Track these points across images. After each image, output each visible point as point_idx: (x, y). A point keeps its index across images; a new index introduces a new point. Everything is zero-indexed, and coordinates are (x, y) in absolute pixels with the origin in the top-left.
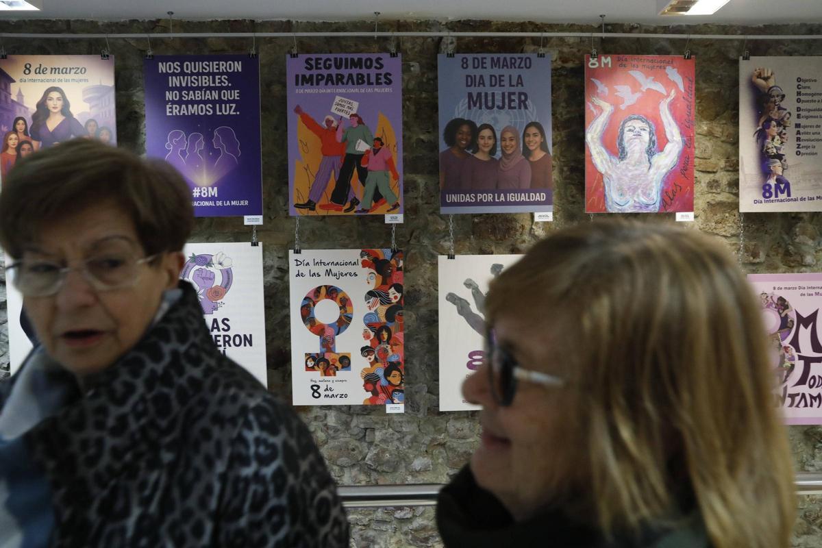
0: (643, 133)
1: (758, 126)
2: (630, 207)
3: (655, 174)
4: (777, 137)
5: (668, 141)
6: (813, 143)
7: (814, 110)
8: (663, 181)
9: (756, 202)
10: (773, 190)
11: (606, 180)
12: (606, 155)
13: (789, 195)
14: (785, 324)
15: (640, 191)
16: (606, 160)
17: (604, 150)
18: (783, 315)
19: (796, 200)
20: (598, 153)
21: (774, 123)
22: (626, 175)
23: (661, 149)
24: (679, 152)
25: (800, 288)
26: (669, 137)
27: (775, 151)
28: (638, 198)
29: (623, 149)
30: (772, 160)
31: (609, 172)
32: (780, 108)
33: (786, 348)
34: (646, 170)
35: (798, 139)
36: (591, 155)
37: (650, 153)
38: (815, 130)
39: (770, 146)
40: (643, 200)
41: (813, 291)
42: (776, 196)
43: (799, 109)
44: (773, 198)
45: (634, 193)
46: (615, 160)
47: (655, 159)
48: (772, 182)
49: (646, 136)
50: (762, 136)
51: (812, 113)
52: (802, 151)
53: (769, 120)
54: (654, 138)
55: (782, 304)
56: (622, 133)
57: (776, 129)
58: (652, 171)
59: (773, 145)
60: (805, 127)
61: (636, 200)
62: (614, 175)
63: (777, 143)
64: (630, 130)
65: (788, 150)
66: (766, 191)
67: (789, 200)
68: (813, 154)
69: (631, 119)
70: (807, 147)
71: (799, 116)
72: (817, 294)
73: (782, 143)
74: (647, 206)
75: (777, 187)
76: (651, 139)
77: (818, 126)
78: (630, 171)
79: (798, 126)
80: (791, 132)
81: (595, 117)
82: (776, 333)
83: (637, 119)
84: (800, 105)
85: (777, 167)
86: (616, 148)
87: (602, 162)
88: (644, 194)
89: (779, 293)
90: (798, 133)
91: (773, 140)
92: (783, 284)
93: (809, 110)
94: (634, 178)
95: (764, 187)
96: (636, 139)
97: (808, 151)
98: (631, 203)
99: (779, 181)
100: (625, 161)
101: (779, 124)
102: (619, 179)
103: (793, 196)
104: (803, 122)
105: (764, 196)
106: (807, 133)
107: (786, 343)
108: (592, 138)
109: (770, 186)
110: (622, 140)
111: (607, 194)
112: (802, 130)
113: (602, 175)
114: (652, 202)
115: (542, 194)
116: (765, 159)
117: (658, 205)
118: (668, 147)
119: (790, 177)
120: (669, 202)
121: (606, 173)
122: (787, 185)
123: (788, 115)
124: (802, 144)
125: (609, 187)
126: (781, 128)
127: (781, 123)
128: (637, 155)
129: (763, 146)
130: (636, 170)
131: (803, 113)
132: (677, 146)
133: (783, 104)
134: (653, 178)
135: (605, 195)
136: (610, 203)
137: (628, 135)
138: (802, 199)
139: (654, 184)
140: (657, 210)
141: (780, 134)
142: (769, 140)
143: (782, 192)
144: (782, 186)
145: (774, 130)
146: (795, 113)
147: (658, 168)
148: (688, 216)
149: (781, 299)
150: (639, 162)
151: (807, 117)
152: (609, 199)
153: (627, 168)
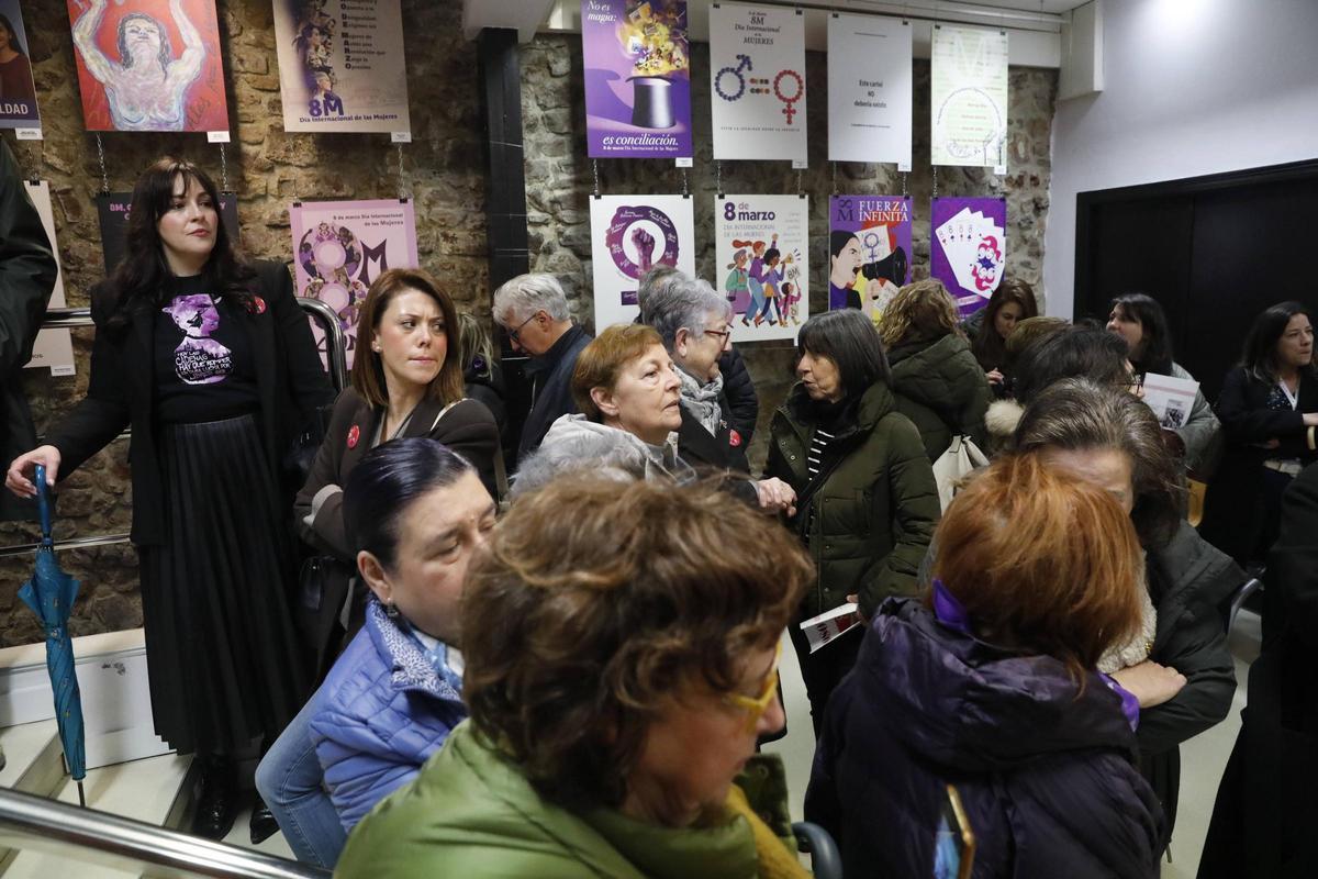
0: (151, 35)
1: (297, 33)
2: (145, 124)
3: (174, 86)
4: (321, 47)
5: (185, 47)
6: (365, 56)
7: (363, 19)
8: (184, 94)
9: (302, 120)
10: (322, 107)
11: (108, 91)
12: (104, 60)
13: (341, 113)
14: (351, 257)
15: (156, 106)
16: (105, 66)
17: (101, 55)
18: (348, 248)
19: (350, 119)
20: (92, 57)
21: (316, 31)
22: (135, 86)
23: (178, 55)
24: (202, 60)
25: (363, 217)
26: (187, 42)
27: (320, 62)
28: (154, 111)
29: (127, 54)
30: (317, 73)
31: (112, 82)
32: (321, 14)
33: (355, 284)
34: (160, 80)
35: (347, 50)
36: (83, 60)
37: (164, 60)
38: (365, 41)
39: (314, 57)
40: (162, 116)
41: (378, 220)
42: (327, 114)
43: (344, 17)
44: (323, 116)
45: (148, 108)
46: (117, 67)
47: (173, 67)
48: (320, 98)
49: (156, 41)
50: (302, 45)
51: (360, 22)
52: (353, 64)
53: (310, 28)
54: (167, 42)
55: (345, 236)
56: (123, 34)
57: (319, 38)
58: (168, 82)
59: (318, 56)
60: (353, 37)
61: (154, 116)
62: (118, 85)
63: (321, 53)
64: (133, 31)
65: (336, 61)
66: (314, 108)
67: (341, 119)
68: (366, 68)
69: (131, 18)
70: (358, 60)
71: (345, 25)
72: (383, 223)
73: (328, 54)
74: (168, 123)
75: (326, 103)
76: (162, 43)
77: (368, 37)
78: (140, 81)
79: (345, 35)
80: (337, 42)
81: (81, 13)
82: (342, 268)
83: (141, 17)
84: (345, 12)
85: (324, 80)
86: (117, 52)
87: (100, 69)
88: (162, 109)
89: (340, 224)
90: (346, 43)
91: (317, 49)
92: (344, 213)
93: (357, 19)
94: (146, 89)
95: (311, 104)
96: (143, 41)
97: (360, 64)
98: (146, 119)
99: (328, 97)
100: (132, 69)
101: (322, 32)
102: (126, 90)
103: (346, 115)
104: (350, 31)
105: (312, 114)
106: (357, 44)
107: (355, 277)
108: (81, 37)
109: (318, 103)
110: (124, 42)
111: (112, 107)
112: (350, 40)
113: (102, 85)
114: (172, 119)
115: (22, 106)
116: (309, 72)
117: (181, 122)
118: (187, 54)
119: (340, 92)
120: (195, 119)
121: (107, 81)
122: (339, 102)
123: (332, 23)
124: (352, 56)
125: (114, 99)
126: (325, 37)
127: (324, 31)
128: (146, 62)
129: (305, 56)
130: (148, 79)
131: (349, 21)
132: (198, 53)
133: (324, 10)
134: (171, 91)
135: (110, 110)
136: (118, 120)
137: (130, 38)
138: (357, 118)
139: (174, 98)
140: (181, 129)
141: (324, 44)
142: (312, 50)
143: (333, 109)
144: (333, 103)
145: (317, 38)
146: (340, 21)
147: (177, 78)
148: (221, 136)
149: (343, 229)
150: (150, 71)
151: (355, 26)
152: (116, 115)
153: (135, 77)
